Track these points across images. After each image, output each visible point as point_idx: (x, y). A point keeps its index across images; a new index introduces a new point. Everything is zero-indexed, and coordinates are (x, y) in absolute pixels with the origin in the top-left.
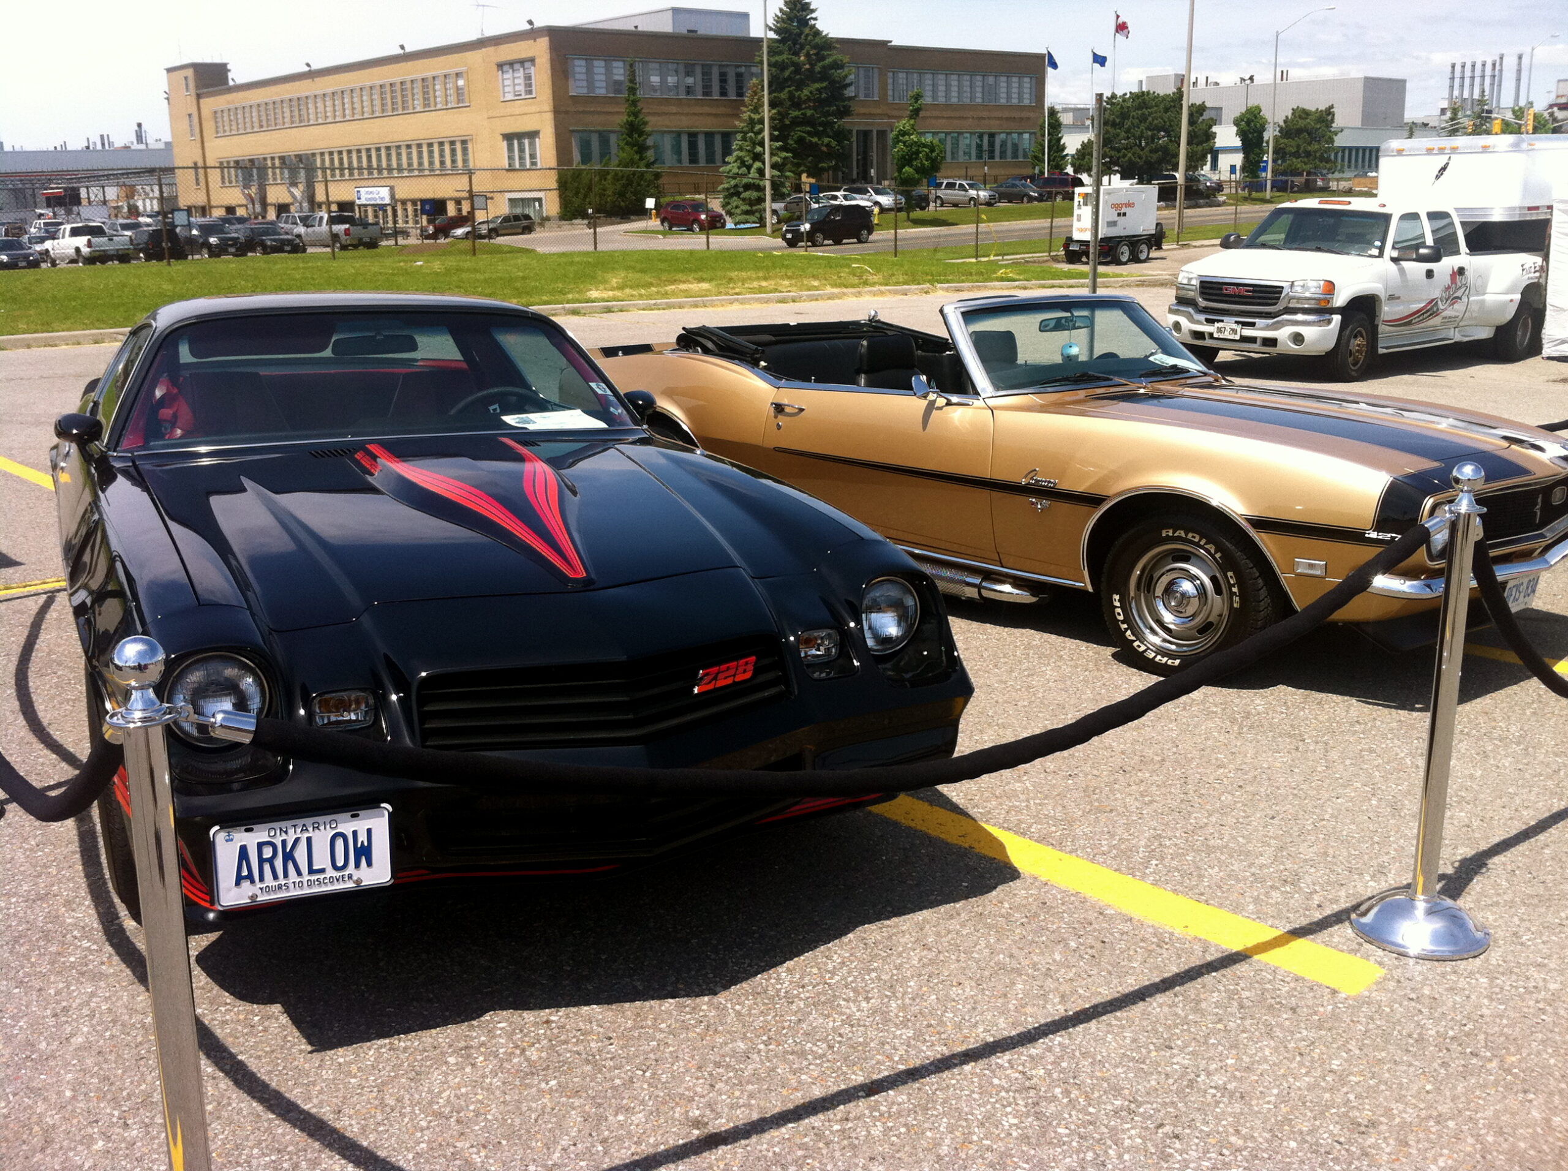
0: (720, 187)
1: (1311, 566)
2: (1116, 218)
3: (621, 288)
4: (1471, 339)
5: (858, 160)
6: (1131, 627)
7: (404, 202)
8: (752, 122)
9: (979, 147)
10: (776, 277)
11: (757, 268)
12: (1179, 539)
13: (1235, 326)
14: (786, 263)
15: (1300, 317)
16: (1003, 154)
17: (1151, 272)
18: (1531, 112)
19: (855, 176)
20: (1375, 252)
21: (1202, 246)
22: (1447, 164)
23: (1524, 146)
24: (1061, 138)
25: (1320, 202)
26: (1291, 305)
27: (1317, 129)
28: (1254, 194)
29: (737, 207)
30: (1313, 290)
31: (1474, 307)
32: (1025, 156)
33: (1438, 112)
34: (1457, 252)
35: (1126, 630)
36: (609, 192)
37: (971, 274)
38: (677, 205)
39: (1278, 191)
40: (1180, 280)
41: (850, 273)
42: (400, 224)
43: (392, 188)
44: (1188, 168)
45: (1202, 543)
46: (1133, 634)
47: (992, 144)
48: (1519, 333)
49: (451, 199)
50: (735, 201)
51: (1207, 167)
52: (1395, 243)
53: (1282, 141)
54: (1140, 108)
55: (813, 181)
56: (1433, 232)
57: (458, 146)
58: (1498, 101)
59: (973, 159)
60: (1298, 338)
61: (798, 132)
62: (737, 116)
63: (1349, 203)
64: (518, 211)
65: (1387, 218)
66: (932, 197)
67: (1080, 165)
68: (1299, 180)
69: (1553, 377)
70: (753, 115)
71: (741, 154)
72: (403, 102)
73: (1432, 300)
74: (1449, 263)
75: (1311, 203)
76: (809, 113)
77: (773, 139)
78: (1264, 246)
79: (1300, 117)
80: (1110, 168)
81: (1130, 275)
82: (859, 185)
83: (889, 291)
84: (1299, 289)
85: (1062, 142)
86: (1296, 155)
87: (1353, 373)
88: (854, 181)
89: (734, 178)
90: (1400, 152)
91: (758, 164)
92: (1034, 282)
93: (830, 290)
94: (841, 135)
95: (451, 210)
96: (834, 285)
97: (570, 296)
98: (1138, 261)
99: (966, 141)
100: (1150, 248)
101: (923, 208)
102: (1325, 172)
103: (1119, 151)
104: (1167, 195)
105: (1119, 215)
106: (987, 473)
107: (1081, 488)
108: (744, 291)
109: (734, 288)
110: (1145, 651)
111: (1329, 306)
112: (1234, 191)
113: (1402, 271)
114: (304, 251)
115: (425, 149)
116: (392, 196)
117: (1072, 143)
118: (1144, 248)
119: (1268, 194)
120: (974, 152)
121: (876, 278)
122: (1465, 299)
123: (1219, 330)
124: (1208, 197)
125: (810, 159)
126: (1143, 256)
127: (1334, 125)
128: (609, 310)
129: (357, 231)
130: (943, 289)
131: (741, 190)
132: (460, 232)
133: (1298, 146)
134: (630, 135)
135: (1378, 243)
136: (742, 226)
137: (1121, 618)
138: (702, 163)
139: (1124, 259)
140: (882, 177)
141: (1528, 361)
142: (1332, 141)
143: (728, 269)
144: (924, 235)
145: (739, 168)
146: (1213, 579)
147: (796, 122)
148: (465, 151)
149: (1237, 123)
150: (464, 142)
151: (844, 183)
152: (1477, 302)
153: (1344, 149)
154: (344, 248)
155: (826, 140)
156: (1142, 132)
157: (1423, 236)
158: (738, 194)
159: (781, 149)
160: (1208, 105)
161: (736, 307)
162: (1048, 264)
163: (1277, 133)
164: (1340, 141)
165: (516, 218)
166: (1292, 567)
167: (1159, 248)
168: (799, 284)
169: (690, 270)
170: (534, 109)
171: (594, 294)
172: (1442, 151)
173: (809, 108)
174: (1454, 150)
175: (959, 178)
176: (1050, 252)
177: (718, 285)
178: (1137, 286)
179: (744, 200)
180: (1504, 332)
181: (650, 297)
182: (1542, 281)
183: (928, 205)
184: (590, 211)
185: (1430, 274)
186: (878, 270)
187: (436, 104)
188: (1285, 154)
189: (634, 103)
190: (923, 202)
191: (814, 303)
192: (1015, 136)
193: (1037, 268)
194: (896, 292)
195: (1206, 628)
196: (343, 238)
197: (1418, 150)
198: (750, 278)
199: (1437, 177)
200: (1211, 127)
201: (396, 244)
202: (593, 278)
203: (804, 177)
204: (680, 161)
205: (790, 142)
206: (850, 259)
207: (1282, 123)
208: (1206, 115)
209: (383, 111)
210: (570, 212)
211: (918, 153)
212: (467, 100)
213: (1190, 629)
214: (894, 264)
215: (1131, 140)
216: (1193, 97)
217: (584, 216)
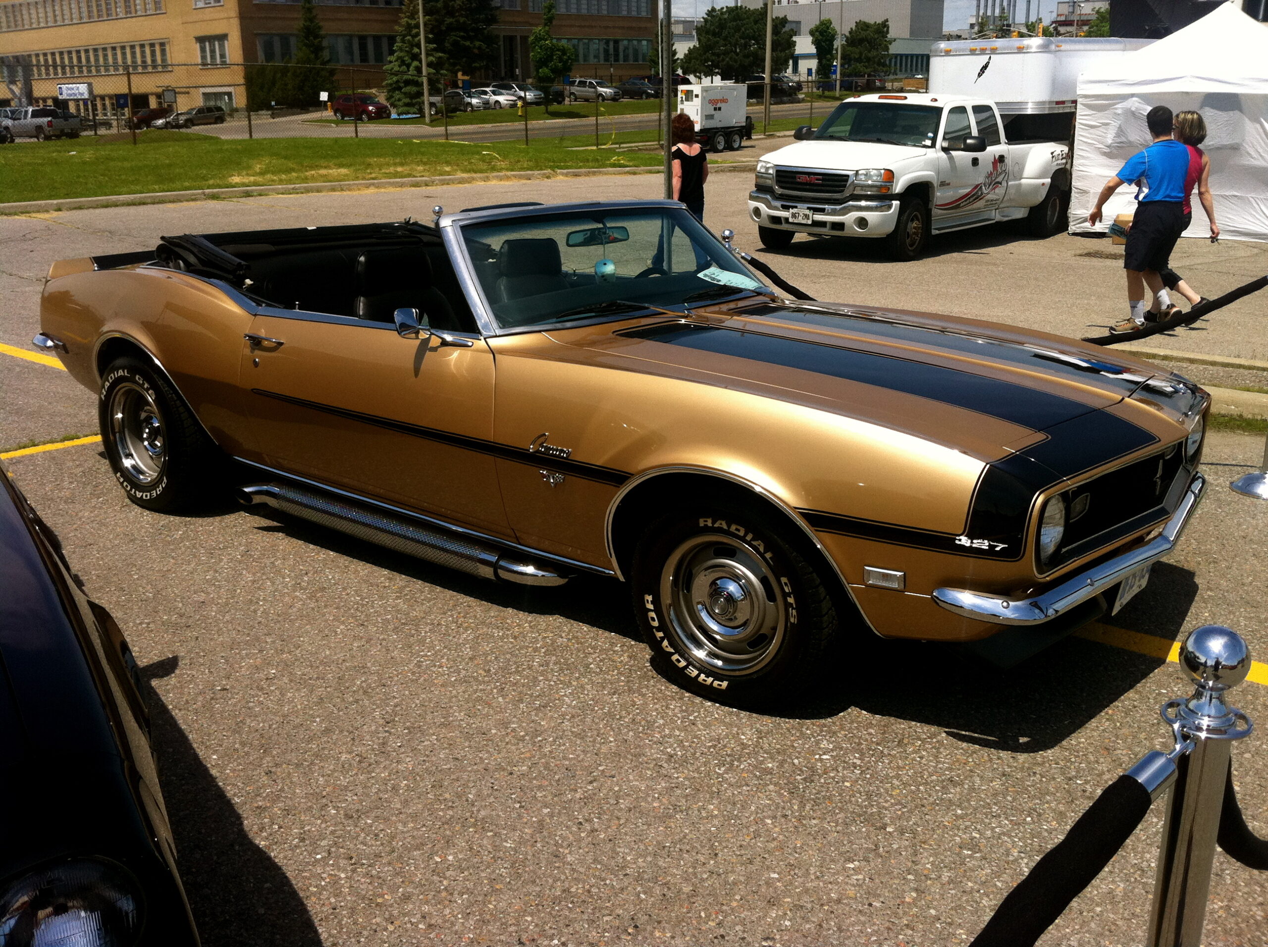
0: (384, 83)
1: (886, 577)
2: (713, 112)
3: (262, 173)
4: (1010, 218)
5: (505, 61)
6: (668, 636)
7: (103, 98)
8: (409, 27)
9: (606, 51)
10: (412, 162)
11: (395, 155)
12: (720, 531)
13: (807, 212)
14: (423, 150)
15: (863, 203)
16: (626, 58)
17: (744, 160)
18: (1041, 26)
19: (503, 74)
20: (928, 143)
21: (785, 136)
22: (988, 63)
23: (1053, 47)
24: (673, 45)
25: (880, 98)
26: (855, 192)
27: (875, 39)
28: (827, 93)
29: (399, 100)
30: (875, 178)
31: (1012, 191)
32: (644, 60)
33: (968, 27)
34: (998, 142)
35: (662, 639)
36: (290, 87)
37: (588, 161)
38: (347, 98)
39: (846, 90)
40: (758, 169)
41: (480, 160)
42: (100, 117)
43: (90, 85)
44: (773, 71)
45: (749, 538)
46: (671, 644)
47: (616, 50)
48: (1049, 213)
49: (152, 94)
50: (397, 95)
51: (790, 70)
52: (945, 133)
53: (850, 48)
54: (734, 20)
55: (466, 78)
56: (978, 123)
57: (157, 48)
58: (1014, 19)
59: (602, 62)
60: (862, 222)
61: (453, 37)
62: (396, 22)
63: (906, 98)
64: (212, 103)
65: (939, 110)
66: (567, 93)
67: (687, 68)
68: (861, 81)
69: (1079, 252)
70: (410, 21)
71: (402, 54)
72: (107, 9)
73: (977, 186)
74: (993, 150)
75: (872, 98)
76: (462, 20)
77: (428, 40)
78: (832, 138)
79: (862, 29)
80: (712, 70)
81: (724, 162)
82: (505, 82)
83: (515, 176)
84: (863, 177)
85: (674, 48)
86: (859, 60)
87: (911, 254)
88: (502, 79)
89: (396, 75)
90: (948, 53)
91: (415, 63)
92: (642, 168)
93: (460, 175)
94: (490, 40)
95: (153, 103)
96: (465, 171)
97: (211, 182)
98: (731, 149)
99: (594, 46)
100: (741, 138)
101: (559, 103)
102: (883, 74)
103: (718, 55)
104: (754, 93)
105: (715, 109)
106: (490, 434)
107: (600, 460)
108: (380, 176)
109: (371, 173)
110: (686, 667)
111: (889, 192)
112: (810, 90)
113: (951, 158)
114: (12, 141)
115: (128, 51)
116: (91, 91)
117: (682, 49)
118: (737, 138)
119: (837, 93)
120: (602, 56)
121: (503, 165)
122: (1004, 184)
123: (794, 215)
124: (790, 95)
125: (464, 60)
126: (736, 145)
127: (889, 36)
128: (248, 195)
129: (59, 123)
130: (562, 174)
131: (402, 85)
132: (160, 122)
133: (861, 53)
134: (307, 37)
135: (930, 135)
136: (404, 116)
137: (656, 624)
138: (372, 61)
139: (720, 147)
140: (526, 75)
141: (1056, 237)
142: (887, 49)
143: (368, 156)
144: (557, 125)
145: (400, 66)
146: (764, 580)
147: (450, 28)
148: (163, 52)
149: (812, 33)
150: (162, 45)
151: (495, 80)
152: (1013, 186)
153: (896, 56)
154: (48, 138)
155: (477, 43)
156: (737, 40)
157: (969, 127)
158: (400, 89)
159: (435, 50)
160: (789, 18)
161: (372, 190)
162: (657, 152)
163: (844, 42)
164: (894, 49)
165: (209, 110)
166: (862, 576)
167: (749, 138)
168: (432, 170)
169: (333, 157)
170: (222, 15)
171: (236, 179)
172: (983, 52)
173: (462, 15)
174: (994, 51)
175: (591, 77)
176: (659, 141)
177: (356, 170)
178: (730, 171)
179: (405, 94)
180: (1037, 211)
181: (290, 182)
182: (1068, 166)
183: (564, 100)
184: (273, 103)
185: (975, 162)
186: (505, 157)
187: (136, 11)
188: (850, 60)
189: (309, 10)
190: (559, 97)
191: (445, 187)
192: (635, 42)
193: (645, 155)
194: (521, 177)
195: (759, 641)
196: (47, 129)
197: (963, 50)
198: (388, 165)
199: (980, 75)
200: (791, 37)
201: (96, 134)
202: (238, 164)
203: (460, 74)
204: (352, 60)
205: (447, 45)
206: (482, 147)
207: (848, 34)
208: (787, 28)
209: (90, 17)
210: (256, 104)
211: (552, 56)
212: (163, 7)
213: (740, 641)
214: (520, 151)
215: (728, 47)
216: (776, 11)
217: (269, 107)
